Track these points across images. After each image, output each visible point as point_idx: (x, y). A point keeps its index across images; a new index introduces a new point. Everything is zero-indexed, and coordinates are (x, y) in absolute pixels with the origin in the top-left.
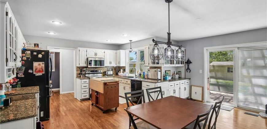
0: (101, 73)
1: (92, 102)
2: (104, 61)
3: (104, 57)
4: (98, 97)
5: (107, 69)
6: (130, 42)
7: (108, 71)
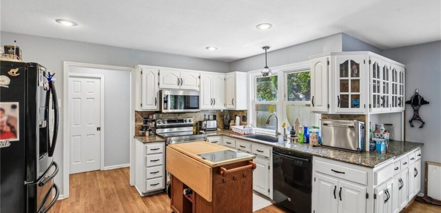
0: (191, 126)
1: (171, 207)
2: (198, 97)
3: (197, 89)
4: (191, 203)
5: (205, 115)
6: (264, 51)
7: (205, 120)
